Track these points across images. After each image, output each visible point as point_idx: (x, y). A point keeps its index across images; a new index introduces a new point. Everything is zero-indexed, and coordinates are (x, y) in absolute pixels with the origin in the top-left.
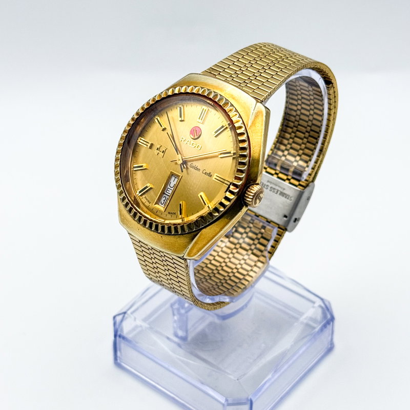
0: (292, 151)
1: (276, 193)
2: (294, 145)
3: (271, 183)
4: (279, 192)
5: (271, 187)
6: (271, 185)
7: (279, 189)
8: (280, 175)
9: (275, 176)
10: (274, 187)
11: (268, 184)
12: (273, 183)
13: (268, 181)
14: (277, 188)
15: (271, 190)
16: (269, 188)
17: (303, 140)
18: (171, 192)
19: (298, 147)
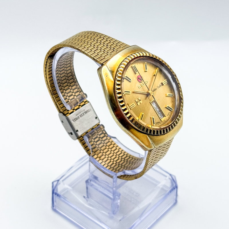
1: (84, 115)
3: (78, 114)
4: (84, 113)
6: (79, 115)
7: (83, 112)
8: (75, 108)
9: (74, 111)
10: (80, 114)
11: (78, 116)
12: (79, 113)
13: (76, 115)
14: (82, 113)
15: (81, 117)
16: (80, 117)
17: (68, 85)
18: (158, 110)
19: (69, 90)
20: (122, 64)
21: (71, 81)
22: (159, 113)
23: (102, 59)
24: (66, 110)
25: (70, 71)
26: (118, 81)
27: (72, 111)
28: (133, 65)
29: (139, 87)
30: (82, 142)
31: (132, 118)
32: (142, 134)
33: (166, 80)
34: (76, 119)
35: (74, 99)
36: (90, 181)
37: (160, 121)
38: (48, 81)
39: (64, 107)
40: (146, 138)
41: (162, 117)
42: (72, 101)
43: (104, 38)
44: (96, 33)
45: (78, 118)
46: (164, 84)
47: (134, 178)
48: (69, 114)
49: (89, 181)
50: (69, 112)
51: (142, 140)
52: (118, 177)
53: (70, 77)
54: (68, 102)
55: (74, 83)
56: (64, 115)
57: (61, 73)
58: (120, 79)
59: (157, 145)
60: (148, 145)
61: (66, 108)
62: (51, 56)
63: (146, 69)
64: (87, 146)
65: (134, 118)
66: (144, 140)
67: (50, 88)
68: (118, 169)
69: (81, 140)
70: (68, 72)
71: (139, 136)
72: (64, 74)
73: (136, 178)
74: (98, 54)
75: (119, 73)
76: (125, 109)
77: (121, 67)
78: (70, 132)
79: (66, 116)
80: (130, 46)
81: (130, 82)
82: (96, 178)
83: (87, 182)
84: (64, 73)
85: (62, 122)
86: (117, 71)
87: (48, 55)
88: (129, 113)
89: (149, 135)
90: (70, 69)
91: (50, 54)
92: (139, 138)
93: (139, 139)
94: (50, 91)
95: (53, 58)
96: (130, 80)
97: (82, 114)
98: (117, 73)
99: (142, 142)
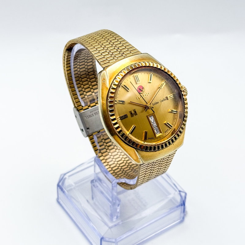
0: (87, 90)
2: (85, 87)
3: (92, 112)
5: (95, 113)
8: (91, 105)
9: (90, 107)
11: (92, 113)
12: (94, 111)
13: (91, 112)
15: (96, 115)
16: (94, 115)
17: (87, 81)
18: (155, 124)
19: (88, 86)
20: (122, 72)
21: (92, 76)
22: (156, 128)
23: (106, 63)
24: (81, 105)
25: (91, 66)
26: (113, 88)
27: (87, 107)
28: (135, 75)
29: (138, 98)
30: (92, 140)
31: (120, 129)
32: (129, 147)
33: (172, 94)
34: (90, 116)
35: (92, 96)
36: (96, 181)
37: (154, 137)
38: (66, 73)
39: (79, 103)
40: (133, 152)
41: (158, 133)
42: (88, 97)
43: (118, 41)
44: (114, 33)
45: (92, 116)
46: (169, 99)
47: (130, 189)
48: (82, 110)
49: (94, 181)
50: (84, 108)
51: (129, 153)
52: (118, 183)
53: (90, 73)
54: (84, 97)
55: (94, 79)
56: (78, 110)
57: (81, 67)
58: (115, 87)
59: (146, 161)
60: (136, 159)
61: (81, 103)
62: (69, 49)
63: (150, 80)
64: (96, 146)
65: (122, 130)
66: (131, 153)
67: (68, 81)
68: (119, 176)
69: (91, 139)
70: (89, 67)
71: (126, 148)
72: (84, 69)
73: (131, 189)
74: (104, 57)
75: (116, 81)
76: (114, 119)
77: (121, 75)
78: (82, 128)
79: (79, 112)
80: (141, 53)
81: (128, 91)
82: (100, 180)
83: (92, 181)
84: (84, 67)
85: (76, 117)
86: (115, 78)
87: (66, 49)
88: (117, 124)
89: (137, 150)
90: (92, 65)
91: (67, 47)
92: (127, 150)
93: (127, 152)
94: (68, 83)
95: (71, 51)
96: (129, 89)
97: (97, 112)
98: (114, 81)
99: (129, 155)
